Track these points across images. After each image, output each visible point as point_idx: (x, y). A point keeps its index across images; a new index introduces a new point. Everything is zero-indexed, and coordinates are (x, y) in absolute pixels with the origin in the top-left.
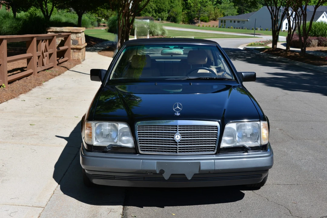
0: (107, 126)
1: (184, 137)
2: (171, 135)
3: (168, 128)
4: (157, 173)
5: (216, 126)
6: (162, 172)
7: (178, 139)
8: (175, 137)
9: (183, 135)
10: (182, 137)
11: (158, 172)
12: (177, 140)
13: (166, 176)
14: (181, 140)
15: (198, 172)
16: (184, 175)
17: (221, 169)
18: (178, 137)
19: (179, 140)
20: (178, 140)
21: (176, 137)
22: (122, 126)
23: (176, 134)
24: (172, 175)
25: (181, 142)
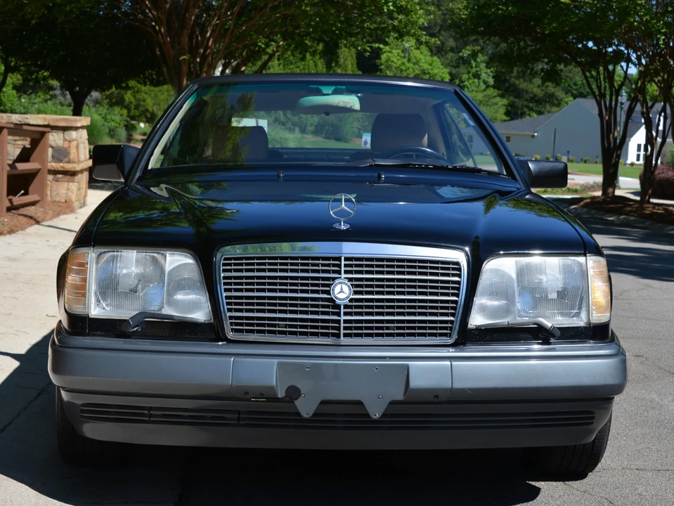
0: (130, 262)
1: (361, 293)
2: (324, 285)
3: (313, 265)
4: (279, 396)
5: (458, 263)
6: (293, 393)
7: (341, 296)
8: (333, 290)
9: (357, 286)
10: (356, 293)
11: (281, 394)
12: (340, 299)
13: (306, 407)
14: (351, 300)
15: (400, 396)
16: (360, 403)
17: (470, 389)
18: (342, 291)
19: (347, 298)
20: (343, 300)
21: (337, 289)
22: (177, 261)
23: (337, 281)
24: (323, 403)
25: (353, 305)
